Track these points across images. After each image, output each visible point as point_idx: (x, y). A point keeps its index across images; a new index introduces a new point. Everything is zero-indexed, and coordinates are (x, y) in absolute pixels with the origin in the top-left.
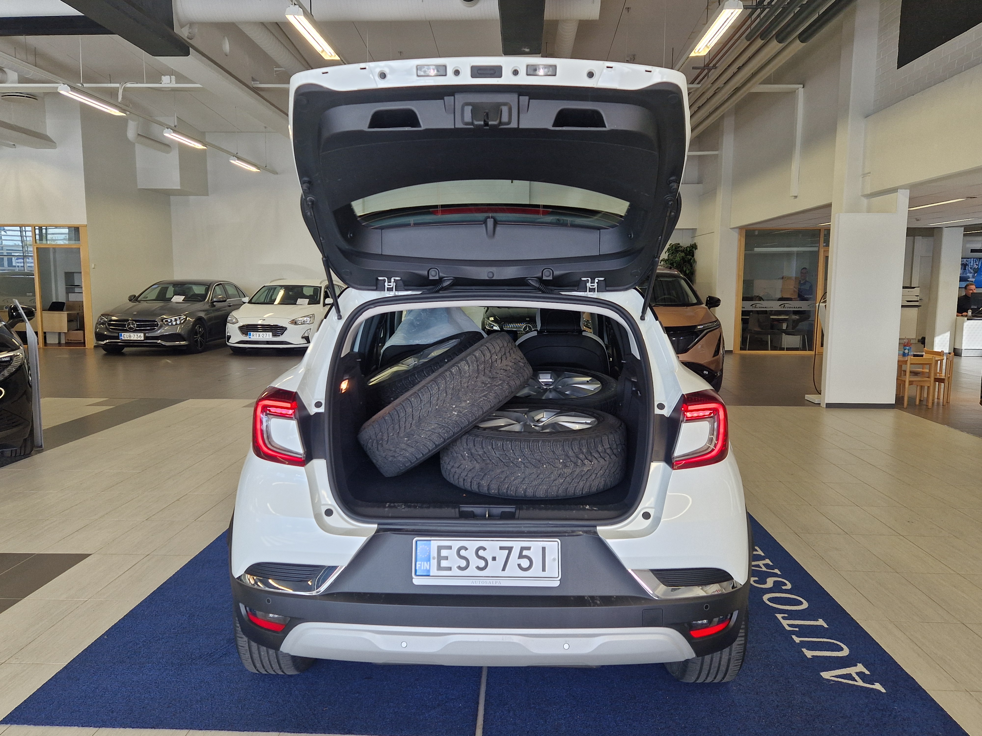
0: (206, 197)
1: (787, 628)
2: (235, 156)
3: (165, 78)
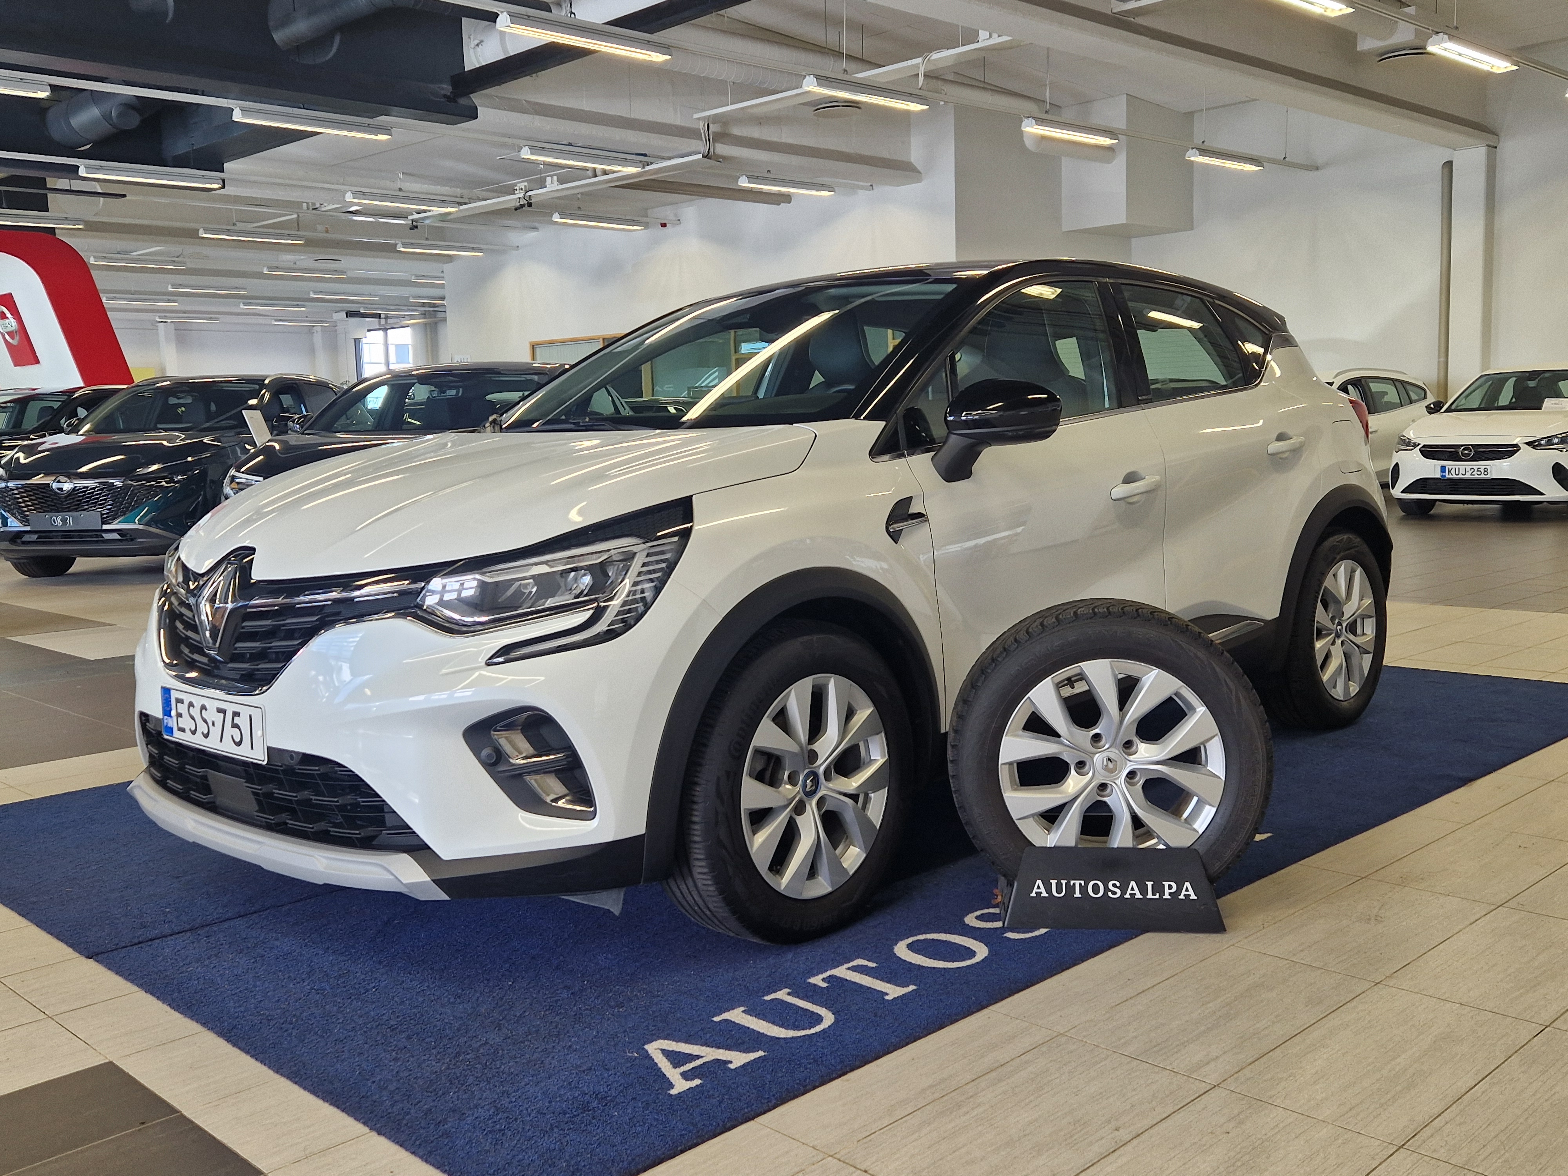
0: (1190, 233)
1: (812, 980)
2: (1197, 149)
3: (983, 34)
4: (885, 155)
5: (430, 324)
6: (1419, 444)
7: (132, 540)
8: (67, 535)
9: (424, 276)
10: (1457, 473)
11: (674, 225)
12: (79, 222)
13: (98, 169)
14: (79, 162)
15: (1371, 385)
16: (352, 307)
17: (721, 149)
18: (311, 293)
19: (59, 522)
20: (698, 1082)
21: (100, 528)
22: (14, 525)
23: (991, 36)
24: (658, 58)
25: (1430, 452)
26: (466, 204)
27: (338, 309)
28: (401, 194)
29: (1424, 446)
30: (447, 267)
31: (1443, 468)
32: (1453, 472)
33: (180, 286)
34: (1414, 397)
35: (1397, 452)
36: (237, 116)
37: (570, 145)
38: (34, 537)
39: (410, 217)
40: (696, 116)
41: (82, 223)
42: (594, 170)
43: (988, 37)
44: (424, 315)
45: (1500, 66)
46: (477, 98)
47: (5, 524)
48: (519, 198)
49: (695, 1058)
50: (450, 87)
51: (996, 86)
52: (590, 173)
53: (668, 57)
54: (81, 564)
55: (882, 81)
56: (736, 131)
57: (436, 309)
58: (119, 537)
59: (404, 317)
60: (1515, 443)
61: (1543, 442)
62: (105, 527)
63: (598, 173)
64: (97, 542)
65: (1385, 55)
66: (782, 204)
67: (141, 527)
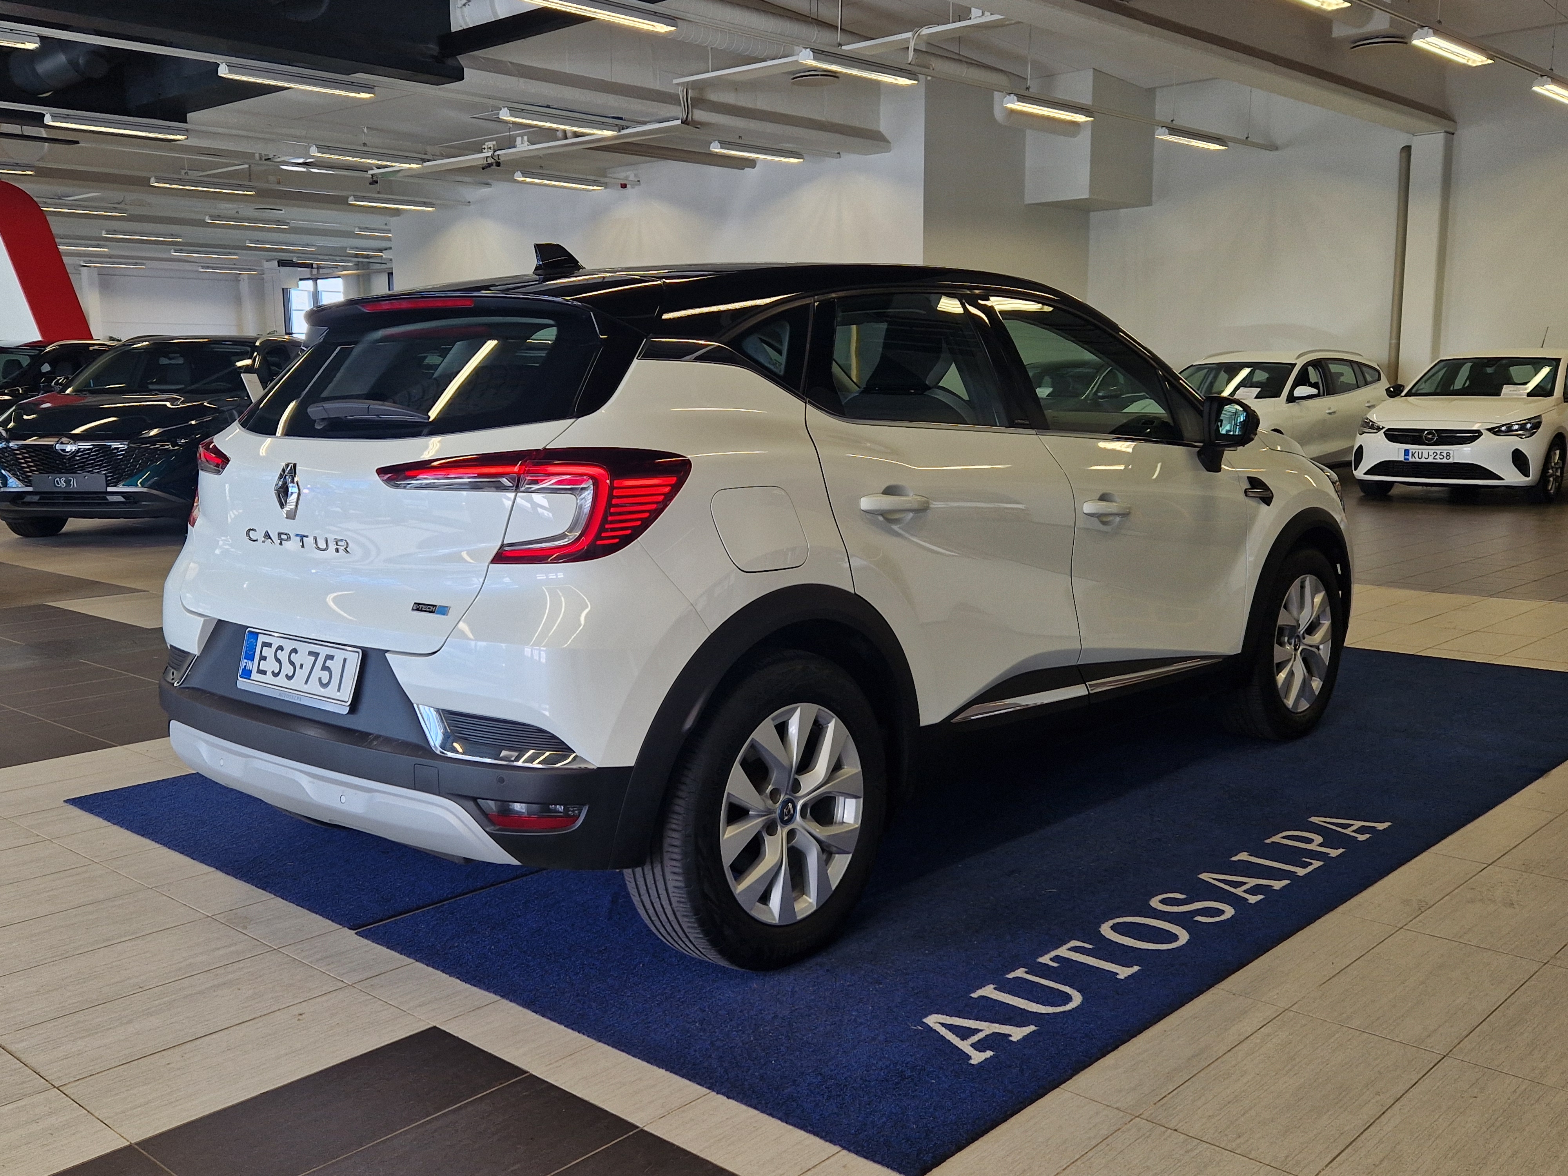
0: (1149, 208)
1: (1041, 960)
2: (1166, 127)
3: (975, 12)
4: (856, 123)
5: (363, 275)
6: (1383, 428)
7: (136, 503)
8: (69, 497)
9: (367, 228)
10: (1420, 456)
11: (633, 187)
12: (31, 169)
13: (64, 118)
14: (43, 110)
15: (1331, 366)
16: (283, 256)
17: (699, 115)
18: (247, 242)
19: (63, 484)
20: (989, 1054)
21: (104, 490)
22: (15, 485)
23: (983, 14)
24: (661, 28)
25: (1394, 435)
26: (429, 161)
27: (269, 258)
28: (365, 149)
29: (1389, 430)
30: (394, 220)
31: (1407, 452)
32: (1416, 455)
33: (115, 232)
34: (1369, 378)
35: (1361, 434)
36: (224, 72)
37: (548, 107)
38: (36, 498)
39: (370, 172)
40: (675, 81)
41: (33, 169)
42: (565, 131)
43: (981, 14)
44: (357, 266)
45: (1475, 59)
46: (463, 59)
47: (5, 484)
48: (487, 157)
49: (976, 1031)
50: (438, 48)
51: (972, 59)
52: (560, 134)
53: (673, 29)
54: (73, 524)
55: (868, 55)
56: (713, 96)
57: (371, 260)
58: (123, 500)
59: (336, 267)
60: (1475, 428)
61: (1503, 428)
62: (110, 489)
63: (569, 135)
64: (99, 504)
65: (1359, 42)
66: (746, 169)
67: (145, 490)
